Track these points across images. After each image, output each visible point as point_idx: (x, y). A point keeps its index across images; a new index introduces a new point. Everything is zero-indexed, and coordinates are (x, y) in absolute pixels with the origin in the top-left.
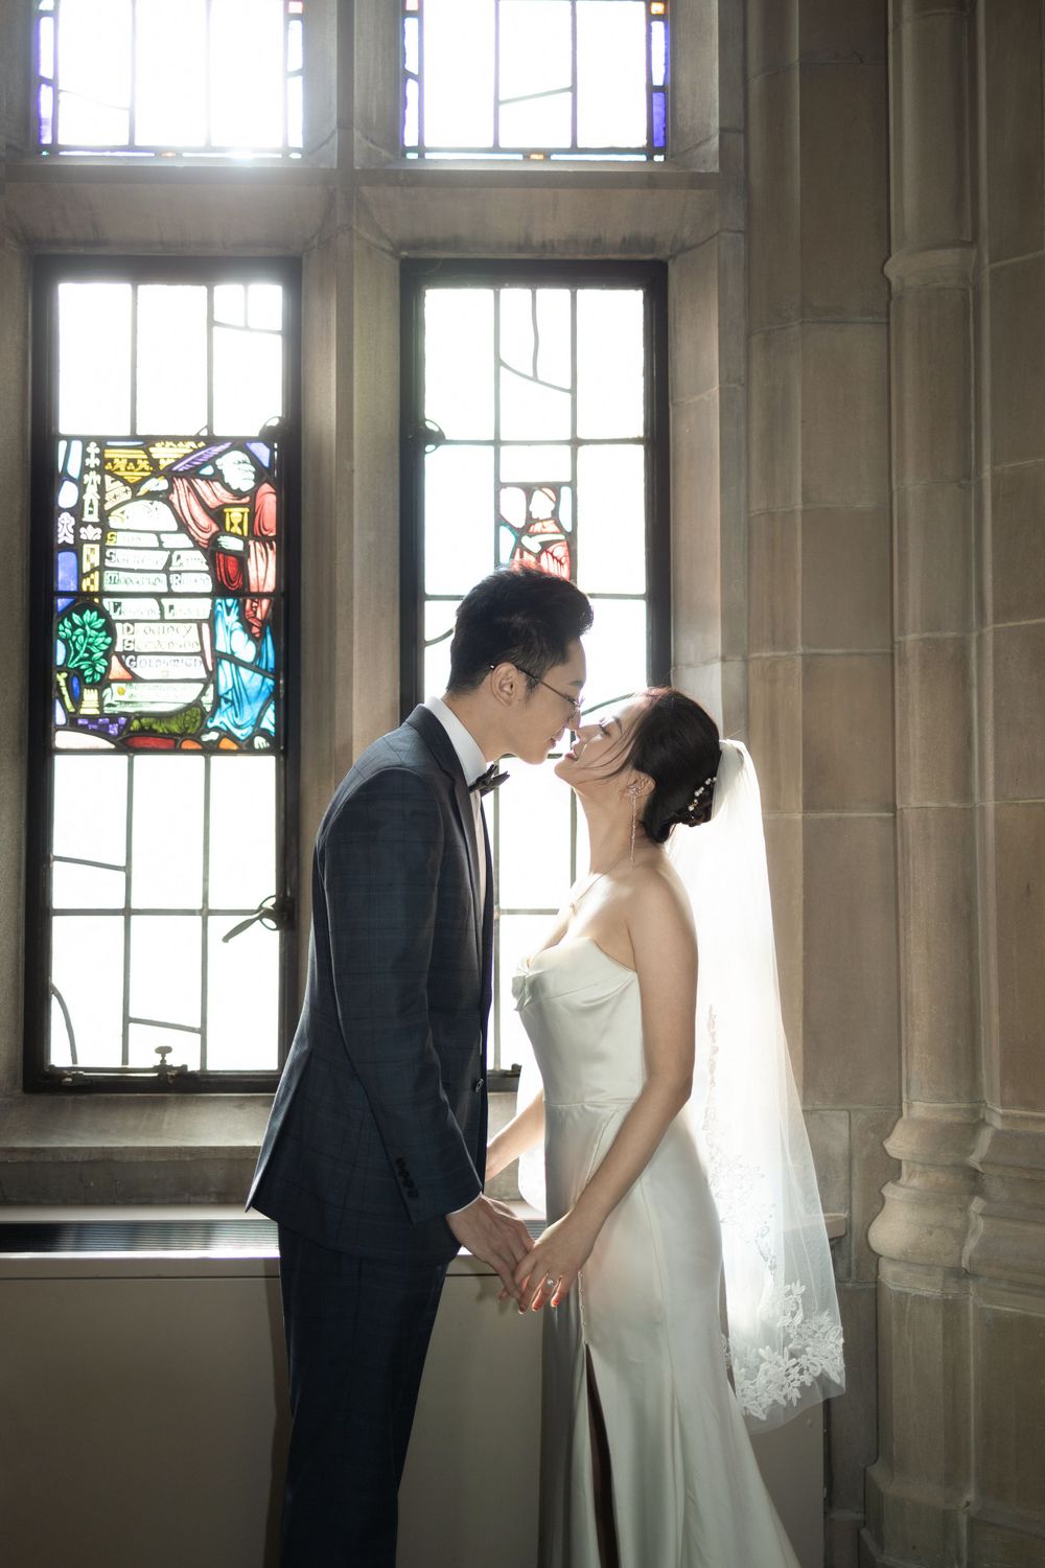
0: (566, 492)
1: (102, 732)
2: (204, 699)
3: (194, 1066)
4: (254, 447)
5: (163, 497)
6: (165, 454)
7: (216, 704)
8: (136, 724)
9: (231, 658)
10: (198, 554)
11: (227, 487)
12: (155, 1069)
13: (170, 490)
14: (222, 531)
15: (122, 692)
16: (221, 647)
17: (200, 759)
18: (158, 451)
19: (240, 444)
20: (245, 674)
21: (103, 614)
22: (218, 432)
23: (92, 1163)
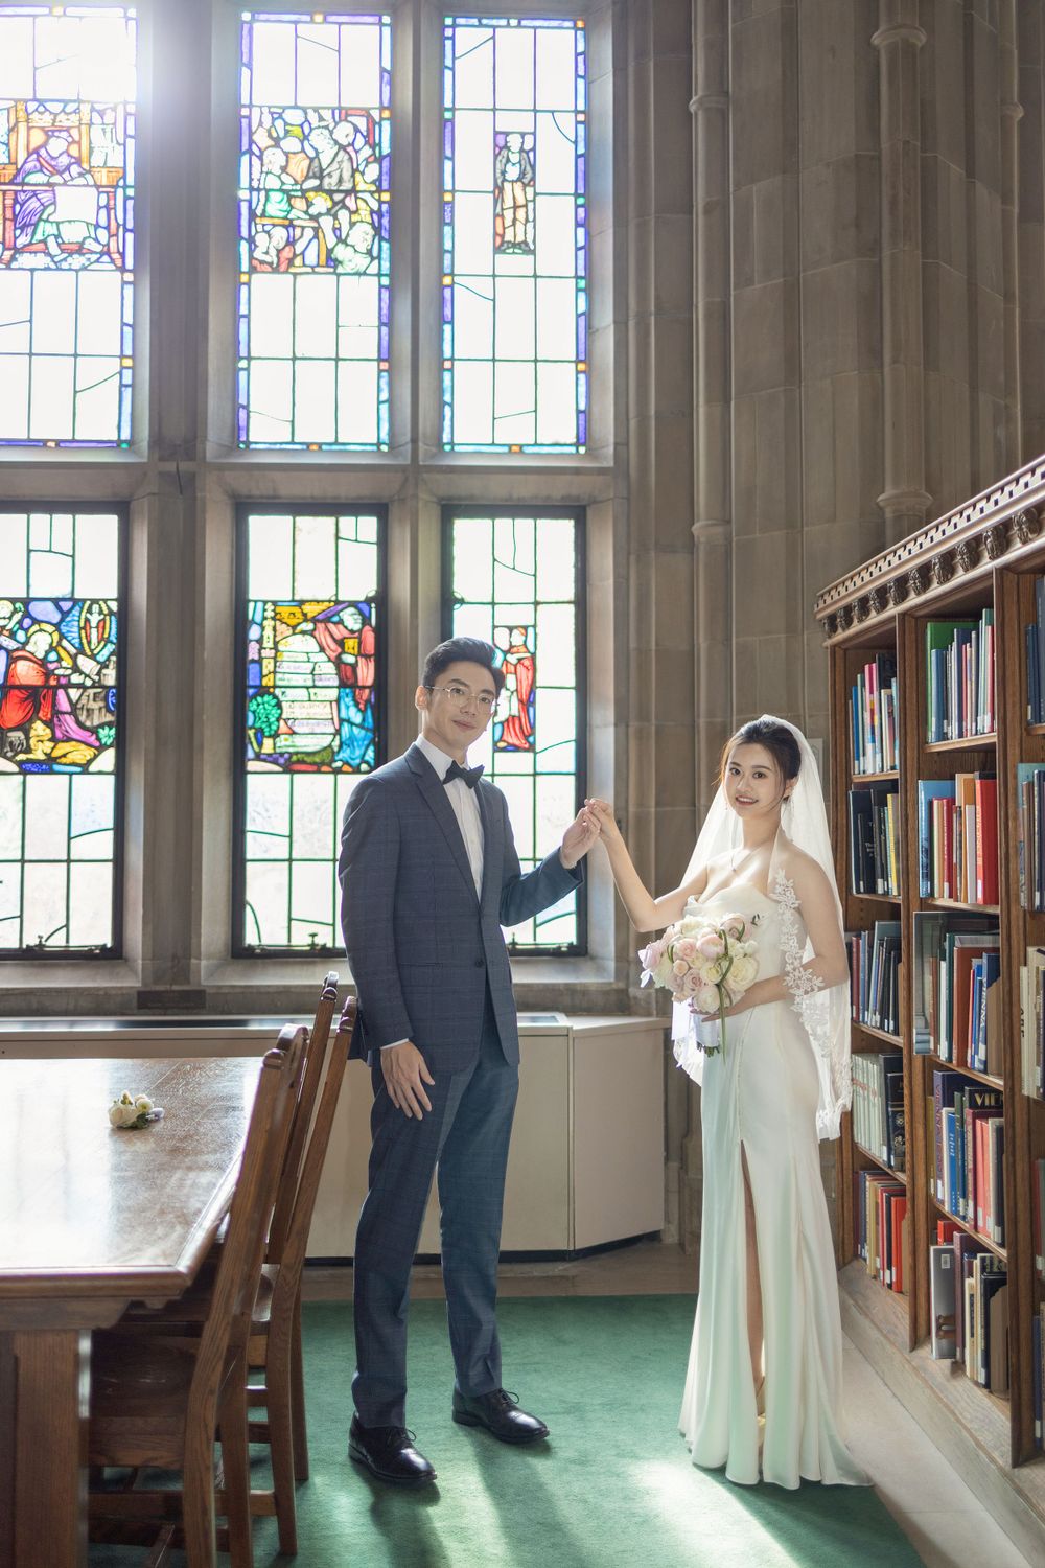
0: (531, 630)
1: (275, 762)
2: (333, 744)
3: (330, 945)
4: (360, 606)
5: (312, 633)
6: (311, 610)
7: (340, 747)
8: (294, 758)
9: (348, 721)
10: (331, 664)
11: (346, 628)
12: (309, 945)
13: (315, 630)
14: (343, 652)
15: (286, 740)
16: (343, 715)
17: (332, 776)
18: (307, 608)
19: (354, 604)
20: (356, 730)
21: (275, 697)
22: (340, 598)
23: (279, 993)
